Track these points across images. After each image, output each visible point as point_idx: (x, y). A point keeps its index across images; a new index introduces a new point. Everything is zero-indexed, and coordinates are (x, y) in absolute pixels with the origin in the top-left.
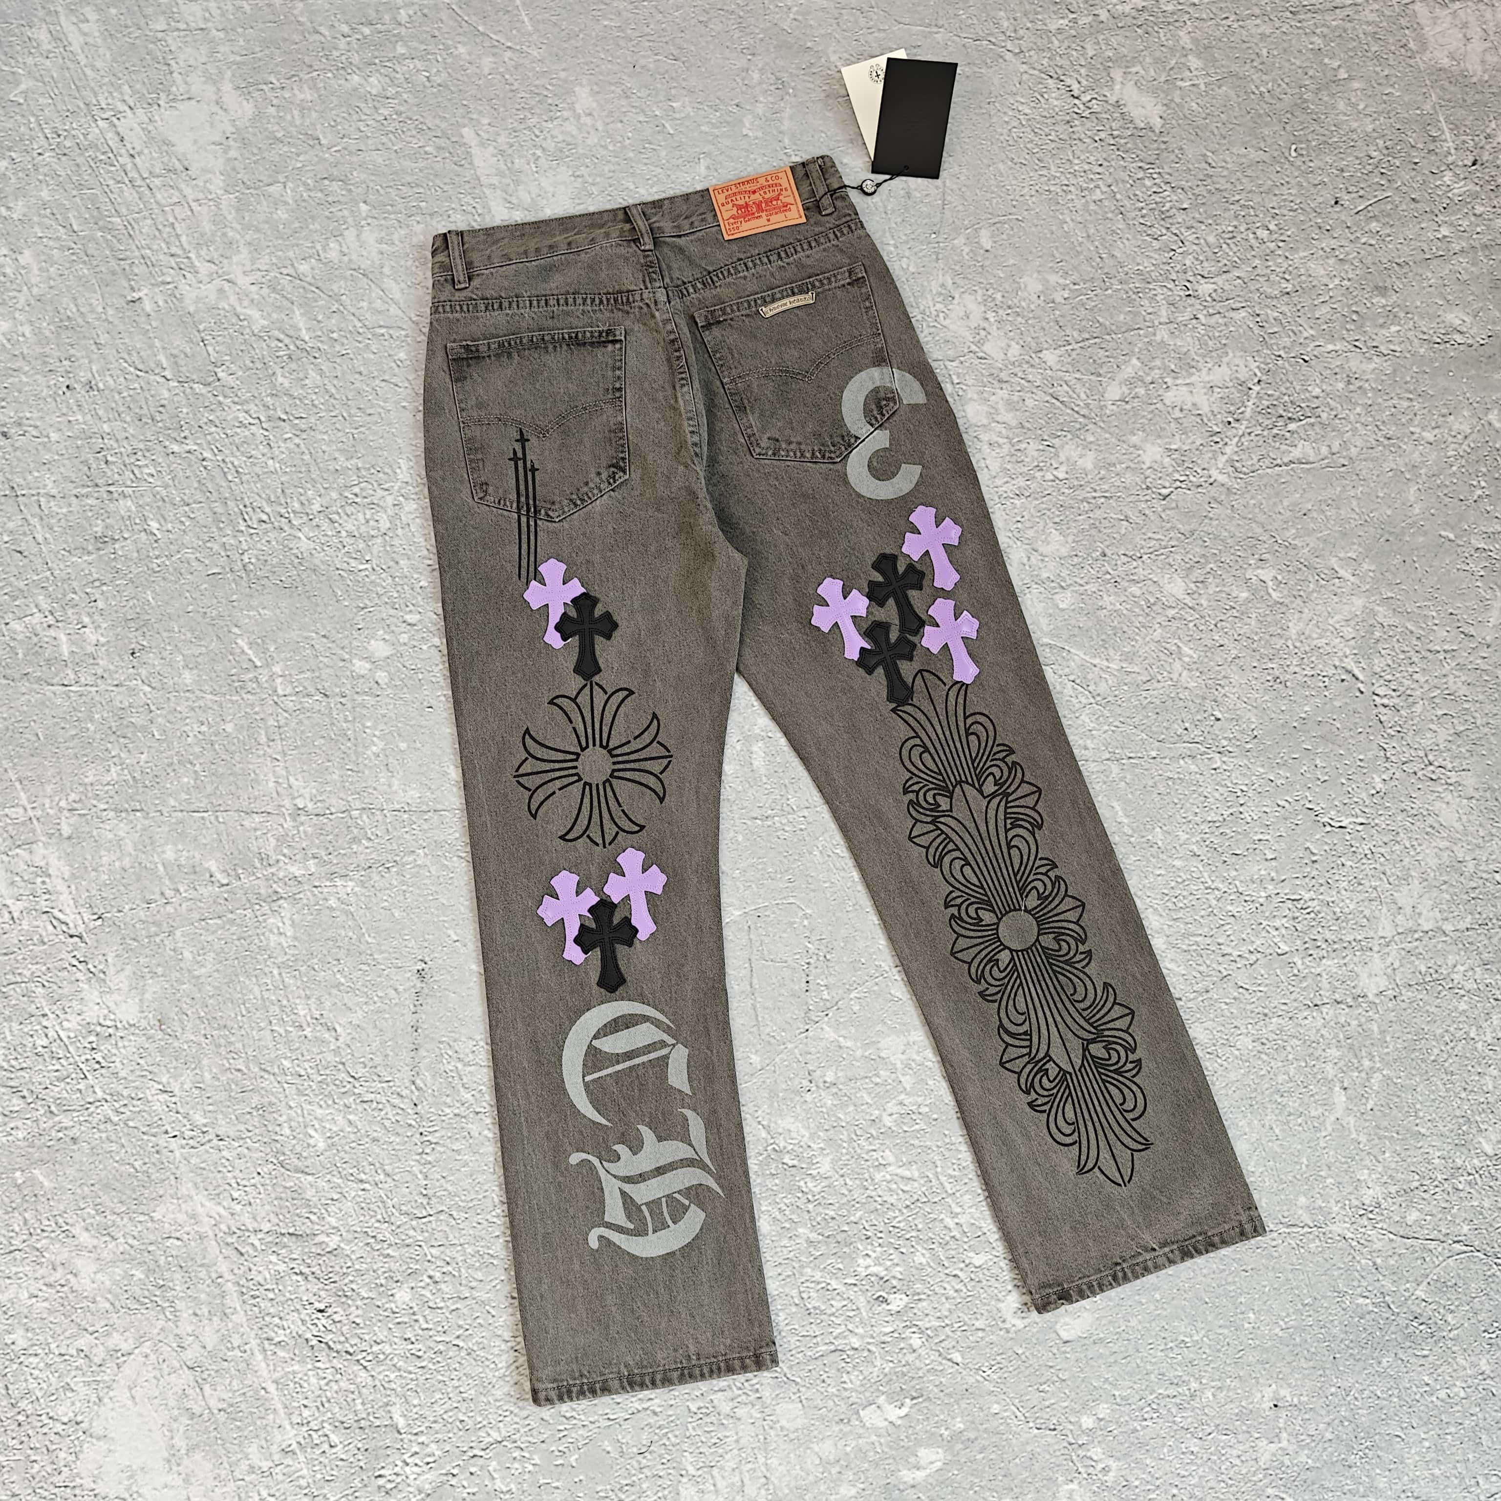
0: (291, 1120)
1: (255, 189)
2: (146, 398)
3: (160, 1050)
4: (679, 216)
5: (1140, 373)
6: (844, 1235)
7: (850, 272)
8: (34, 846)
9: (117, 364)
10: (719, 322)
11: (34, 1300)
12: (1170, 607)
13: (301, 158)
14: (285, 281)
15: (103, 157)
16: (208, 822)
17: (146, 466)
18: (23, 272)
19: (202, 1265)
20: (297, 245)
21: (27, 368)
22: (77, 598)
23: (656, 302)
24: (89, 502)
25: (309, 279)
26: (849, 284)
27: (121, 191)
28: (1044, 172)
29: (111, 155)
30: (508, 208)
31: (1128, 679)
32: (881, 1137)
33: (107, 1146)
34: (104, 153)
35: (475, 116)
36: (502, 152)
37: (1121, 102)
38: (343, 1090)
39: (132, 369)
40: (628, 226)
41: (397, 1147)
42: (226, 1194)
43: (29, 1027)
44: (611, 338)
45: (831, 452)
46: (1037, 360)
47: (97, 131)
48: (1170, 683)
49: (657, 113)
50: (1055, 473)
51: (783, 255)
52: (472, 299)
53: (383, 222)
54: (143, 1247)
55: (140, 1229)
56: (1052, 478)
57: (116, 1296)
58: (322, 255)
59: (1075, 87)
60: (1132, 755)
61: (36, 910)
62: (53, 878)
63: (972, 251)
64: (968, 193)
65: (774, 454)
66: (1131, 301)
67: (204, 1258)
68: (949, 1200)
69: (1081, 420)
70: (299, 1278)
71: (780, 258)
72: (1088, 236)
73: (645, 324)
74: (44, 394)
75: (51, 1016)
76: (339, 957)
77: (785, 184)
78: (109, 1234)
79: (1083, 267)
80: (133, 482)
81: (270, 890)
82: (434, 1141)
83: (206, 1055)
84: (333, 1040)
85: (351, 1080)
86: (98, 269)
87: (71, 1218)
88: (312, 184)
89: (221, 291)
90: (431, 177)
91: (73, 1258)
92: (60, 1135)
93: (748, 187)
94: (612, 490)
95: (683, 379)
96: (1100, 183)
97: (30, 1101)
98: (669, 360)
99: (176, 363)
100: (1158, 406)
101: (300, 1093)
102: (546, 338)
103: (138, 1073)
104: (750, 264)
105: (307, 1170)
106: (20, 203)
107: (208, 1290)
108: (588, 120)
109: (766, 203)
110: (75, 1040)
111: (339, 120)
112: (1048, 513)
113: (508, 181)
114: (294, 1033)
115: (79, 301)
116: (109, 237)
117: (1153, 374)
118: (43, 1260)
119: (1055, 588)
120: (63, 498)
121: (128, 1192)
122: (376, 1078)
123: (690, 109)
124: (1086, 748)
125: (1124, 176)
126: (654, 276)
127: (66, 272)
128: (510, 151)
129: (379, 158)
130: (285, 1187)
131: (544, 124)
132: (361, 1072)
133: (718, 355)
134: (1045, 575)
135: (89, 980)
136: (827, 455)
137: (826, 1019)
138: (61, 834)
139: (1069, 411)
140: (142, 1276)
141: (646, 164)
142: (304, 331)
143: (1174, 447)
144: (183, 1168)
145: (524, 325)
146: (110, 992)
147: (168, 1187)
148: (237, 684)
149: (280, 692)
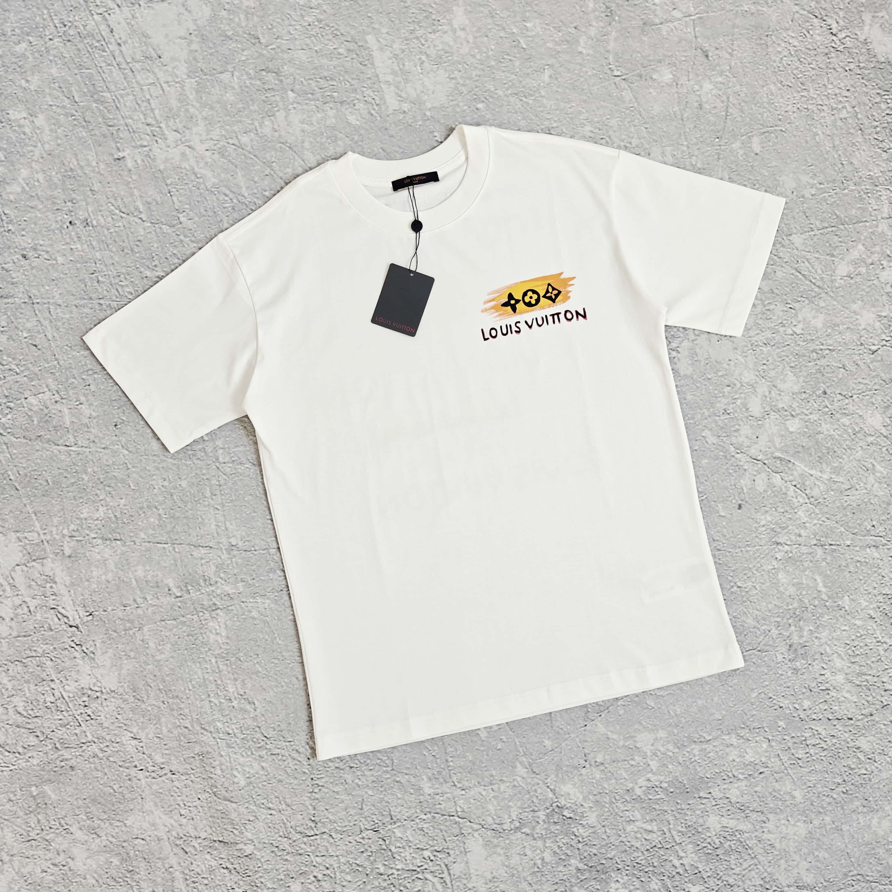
0: (222, 764)
1: (211, 75)
2: (127, 235)
3: (132, 710)
5: (863, 256)
6: (602, 866)
8: (45, 561)
9: (106, 207)
11: (45, 874)
12: (870, 435)
13: (245, 53)
14: (231, 149)
15: (97, 44)
16: (167, 551)
17: (127, 286)
18: (38, 132)
19: (159, 858)
20: (241, 122)
21: (40, 207)
22: (76, 382)
24: (85, 310)
25: (248, 149)
27: (112, 72)
28: (805, 93)
29: (103, 43)
30: (400, 101)
31: (835, 487)
32: (633, 801)
33: (95, 774)
34: (98, 41)
35: (376, 26)
36: (396, 56)
37: (869, 40)
38: (260, 745)
39: (117, 211)
41: (295, 787)
42: (176, 811)
43: (42, 688)
46: (787, 242)
47: (94, 24)
48: (865, 491)
49: (514, 31)
50: (794, 329)
53: (305, 107)
54: (119, 843)
55: (117, 831)
56: (791, 332)
57: (100, 876)
58: (259, 130)
59: (834, 26)
60: (833, 543)
61: (46, 606)
62: (58, 585)
63: (745, 153)
64: (746, 108)
66: (861, 199)
67: (160, 853)
68: (677, 847)
69: (817, 289)
70: (225, 871)
72: (834, 147)
74: (53, 227)
75: (57, 681)
76: (258, 652)
78: (96, 833)
79: (828, 170)
80: (117, 297)
81: (211, 603)
82: (321, 784)
83: (164, 715)
84: (253, 711)
85: (265, 739)
86: (93, 132)
87: (69, 820)
88: (253, 74)
89: (183, 154)
90: (342, 73)
91: (71, 847)
92: (63, 764)
96: (847, 104)
97: (42, 739)
99: (149, 208)
100: (875, 282)
101: (229, 746)
103: (117, 724)
105: (232, 799)
106: (36, 78)
107: (163, 875)
108: (462, 34)
110: (73, 699)
111: (275, 24)
112: (787, 359)
114: (225, 703)
115: (79, 156)
116: (101, 108)
117: (873, 257)
118: (51, 848)
119: (787, 416)
120: (67, 306)
121: (110, 806)
122: (281, 738)
123: (540, 30)
124: (800, 536)
125: (865, 99)
127: (69, 134)
128: (402, 56)
129: (302, 56)
130: (217, 810)
131: (428, 34)
132: (271, 734)
134: (780, 406)
135: (83, 658)
137: (600, 718)
138: (63, 553)
139: (808, 282)
140: (118, 863)
141: (504, 71)
142: (244, 189)
143: (884, 314)
144: (147, 791)
146: (98, 667)
147: (136, 803)
148: (190, 452)
149: (221, 460)
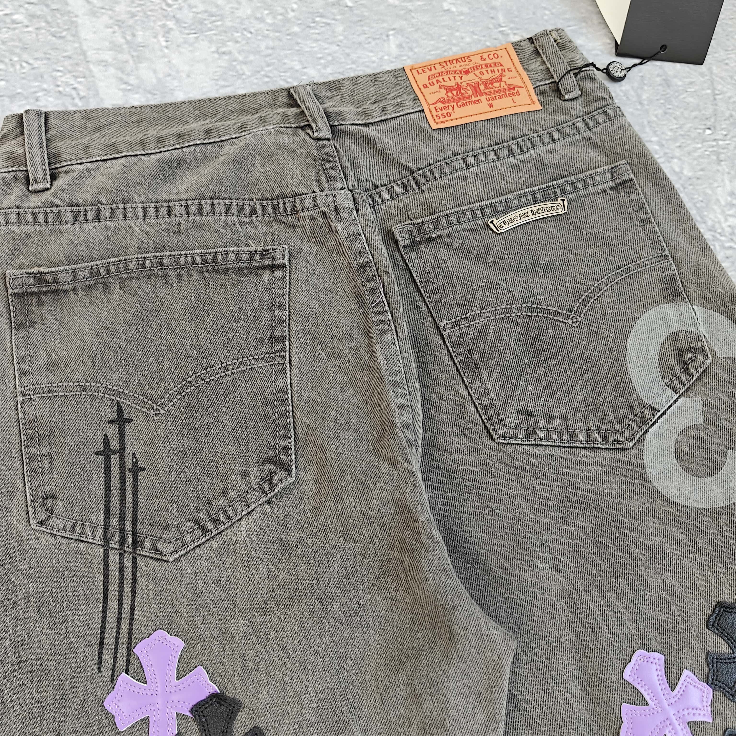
4: (365, 100)
7: (612, 172)
10: (429, 240)
23: (337, 209)
26: (612, 189)
40: (294, 110)
44: (267, 263)
45: (616, 432)
51: (515, 149)
52: (52, 205)
65: (527, 436)
71: (512, 153)
73: (319, 243)
77: (507, 64)
93: (458, 66)
94: (268, 502)
95: (382, 322)
98: (358, 295)
102: (165, 261)
104: (472, 160)
109: (485, 85)
113: (126, 57)
126: (333, 173)
133: (430, 287)
136: (611, 437)
145: (133, 242)
